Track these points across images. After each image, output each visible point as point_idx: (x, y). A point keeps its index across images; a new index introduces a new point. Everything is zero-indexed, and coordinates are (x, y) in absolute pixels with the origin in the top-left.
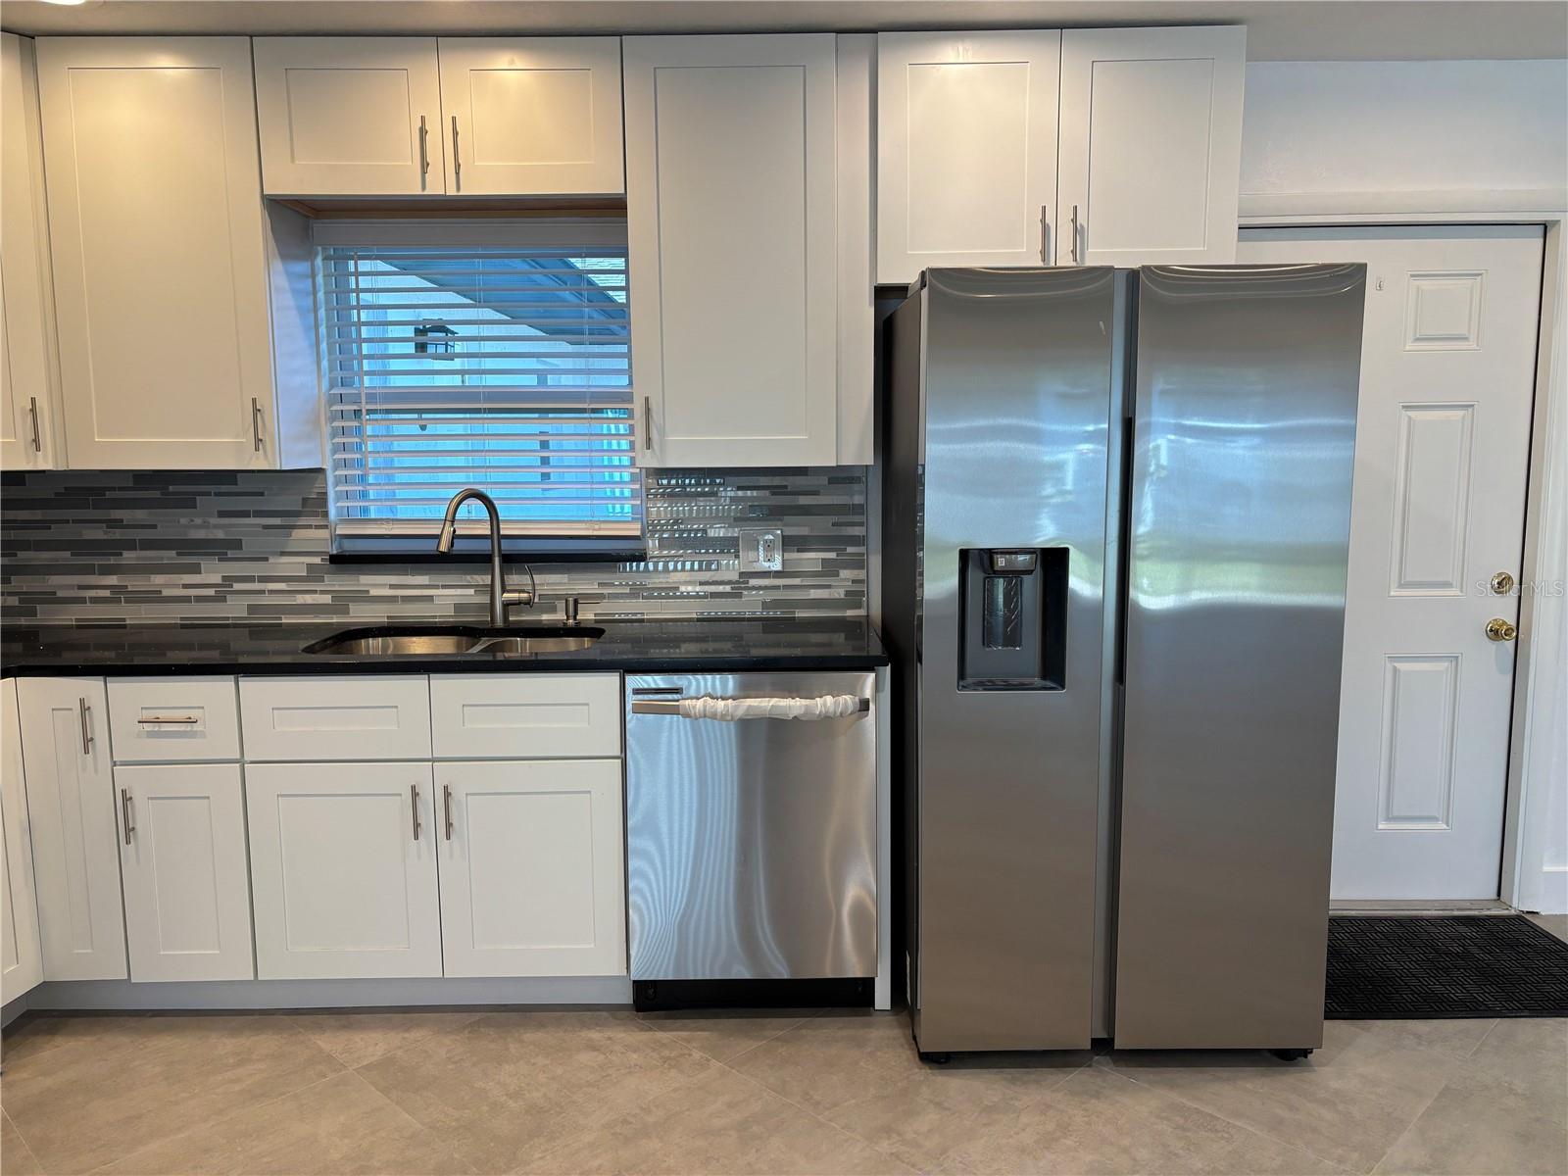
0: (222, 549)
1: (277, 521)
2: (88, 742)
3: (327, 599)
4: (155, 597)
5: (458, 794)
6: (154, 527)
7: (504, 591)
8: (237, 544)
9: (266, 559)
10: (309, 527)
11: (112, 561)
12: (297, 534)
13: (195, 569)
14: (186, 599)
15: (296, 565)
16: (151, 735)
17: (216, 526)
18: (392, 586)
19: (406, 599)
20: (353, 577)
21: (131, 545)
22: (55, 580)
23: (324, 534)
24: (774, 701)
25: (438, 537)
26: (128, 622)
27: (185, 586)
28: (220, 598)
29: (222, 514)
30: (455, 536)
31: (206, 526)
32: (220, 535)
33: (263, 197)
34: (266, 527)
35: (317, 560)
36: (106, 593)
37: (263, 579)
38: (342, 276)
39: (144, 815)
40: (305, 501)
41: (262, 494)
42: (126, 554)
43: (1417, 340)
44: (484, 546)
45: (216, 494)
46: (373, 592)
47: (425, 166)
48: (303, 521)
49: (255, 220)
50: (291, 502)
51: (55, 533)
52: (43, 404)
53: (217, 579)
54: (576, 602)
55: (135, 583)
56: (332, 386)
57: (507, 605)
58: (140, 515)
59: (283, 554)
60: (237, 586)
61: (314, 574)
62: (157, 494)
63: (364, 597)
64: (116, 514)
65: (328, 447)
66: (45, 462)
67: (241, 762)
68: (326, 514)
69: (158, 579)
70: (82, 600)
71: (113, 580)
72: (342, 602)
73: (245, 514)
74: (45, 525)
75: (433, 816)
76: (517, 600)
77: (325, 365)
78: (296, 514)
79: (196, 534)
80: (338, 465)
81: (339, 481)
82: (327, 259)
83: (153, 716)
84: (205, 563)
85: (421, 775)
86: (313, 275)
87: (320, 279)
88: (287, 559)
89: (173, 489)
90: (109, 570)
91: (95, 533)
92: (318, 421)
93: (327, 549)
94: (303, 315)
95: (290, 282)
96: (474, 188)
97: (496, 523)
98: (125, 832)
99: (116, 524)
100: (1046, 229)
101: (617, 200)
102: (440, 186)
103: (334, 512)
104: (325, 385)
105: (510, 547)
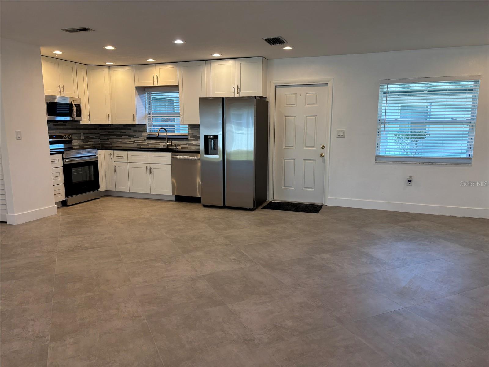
0: (134, 136)
2: (111, 159)
3: (147, 144)
4: (125, 143)
5: (152, 168)
6: (125, 133)
7: (168, 143)
8: (135, 135)
9: (139, 138)
10: (144, 133)
11: (121, 137)
12: (143, 134)
13: (130, 139)
14: (129, 143)
15: (143, 139)
16: (119, 158)
18: (155, 142)
19: (157, 144)
20: (150, 141)
21: (123, 135)
22: (114, 140)
23: (146, 134)
24: (188, 157)
25: (156, 135)
27: (129, 141)
28: (133, 143)
29: (134, 131)
30: (159, 135)
31: (132, 133)
32: (133, 134)
33: (135, 87)
34: (139, 133)
35: (145, 138)
36: (120, 142)
37: (139, 141)
38: (150, 96)
39: (117, 169)
40: (144, 129)
41: (138, 128)
42: (123, 137)
43: (307, 104)
44: (165, 137)
45: (133, 128)
46: (153, 143)
47: (154, 82)
48: (144, 132)
49: (134, 90)
50: (142, 129)
51: (114, 133)
52: (110, 115)
53: (133, 141)
54: (177, 145)
55: (123, 141)
56: (148, 112)
57: (168, 145)
58: (124, 131)
59: (141, 137)
60: (135, 142)
61: (145, 140)
62: (126, 128)
63: (151, 144)
65: (147, 122)
66: (110, 123)
67: (128, 162)
68: (146, 131)
69: (126, 140)
70: (117, 143)
71: (121, 140)
72: (149, 144)
73: (136, 131)
74: (113, 132)
75: (149, 171)
76: (170, 145)
77: (147, 109)
78: (143, 131)
79: (131, 134)
80: (149, 124)
81: (149, 126)
82: (148, 93)
83: (118, 155)
84: (132, 138)
85: (148, 165)
86: (145, 96)
87: (146, 97)
88: (142, 138)
89: (128, 127)
90: (120, 139)
91: (119, 133)
92: (145, 118)
93: (147, 136)
94: (143, 102)
95: (140, 98)
96: (160, 84)
97: (167, 133)
98: (115, 171)
99: (121, 132)
100: (234, 89)
101: (178, 86)
102: (156, 84)
103: (148, 131)
104: (147, 112)
105: (169, 137)
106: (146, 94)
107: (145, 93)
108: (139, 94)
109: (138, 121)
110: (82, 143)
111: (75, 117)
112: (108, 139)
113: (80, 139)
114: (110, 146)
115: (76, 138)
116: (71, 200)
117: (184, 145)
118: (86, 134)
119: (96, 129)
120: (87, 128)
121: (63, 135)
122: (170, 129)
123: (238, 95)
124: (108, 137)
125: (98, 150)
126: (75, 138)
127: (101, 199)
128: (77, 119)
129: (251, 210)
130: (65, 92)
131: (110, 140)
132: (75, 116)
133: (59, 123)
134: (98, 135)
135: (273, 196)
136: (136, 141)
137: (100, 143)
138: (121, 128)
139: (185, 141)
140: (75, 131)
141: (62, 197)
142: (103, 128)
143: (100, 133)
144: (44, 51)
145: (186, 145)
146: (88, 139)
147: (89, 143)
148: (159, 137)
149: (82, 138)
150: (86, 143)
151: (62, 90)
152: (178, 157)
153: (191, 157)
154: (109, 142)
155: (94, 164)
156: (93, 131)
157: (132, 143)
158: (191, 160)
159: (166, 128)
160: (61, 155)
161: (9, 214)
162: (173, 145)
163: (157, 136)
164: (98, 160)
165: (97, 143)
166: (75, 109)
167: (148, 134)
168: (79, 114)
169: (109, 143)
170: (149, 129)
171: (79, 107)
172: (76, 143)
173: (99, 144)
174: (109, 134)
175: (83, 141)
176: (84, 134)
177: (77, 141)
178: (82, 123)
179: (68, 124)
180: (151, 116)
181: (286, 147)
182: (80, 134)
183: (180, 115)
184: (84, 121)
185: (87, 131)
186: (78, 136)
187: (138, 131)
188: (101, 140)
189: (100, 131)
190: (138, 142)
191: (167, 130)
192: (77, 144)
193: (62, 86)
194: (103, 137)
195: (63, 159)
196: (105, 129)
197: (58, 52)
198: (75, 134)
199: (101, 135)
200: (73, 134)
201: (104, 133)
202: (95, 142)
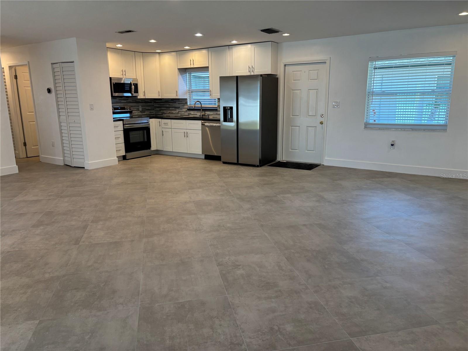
0: (178, 108)
1: (183, 105)
2: (160, 125)
3: (187, 114)
4: (172, 113)
5: (188, 133)
6: (172, 105)
7: (202, 113)
8: (179, 107)
9: (182, 109)
11: (169, 109)
12: (185, 106)
13: (176, 110)
14: (175, 114)
15: (184, 110)
16: (165, 125)
18: (194, 113)
19: (195, 114)
20: (190, 111)
21: (171, 107)
22: (165, 111)
23: (187, 106)
24: (213, 124)
28: (178, 114)
29: (178, 104)
31: (177, 105)
32: (178, 106)
33: (179, 69)
35: (186, 109)
37: (182, 112)
39: (164, 133)
40: (186, 102)
41: (181, 101)
43: (310, 80)
44: (200, 108)
47: (191, 64)
48: (185, 105)
49: (177, 71)
50: (184, 102)
52: (160, 91)
53: (178, 111)
54: (209, 115)
55: (171, 112)
57: (202, 115)
60: (180, 112)
61: (186, 111)
62: (173, 101)
63: (191, 114)
64: (170, 104)
65: (188, 96)
66: (160, 98)
67: (171, 128)
69: (173, 111)
70: (166, 113)
71: (169, 111)
72: (189, 114)
73: (180, 104)
74: (163, 105)
75: (186, 135)
76: (203, 115)
77: (188, 86)
78: (185, 104)
79: (176, 106)
80: (189, 98)
81: (189, 100)
82: (188, 73)
83: (165, 123)
84: (177, 109)
85: (185, 131)
86: (186, 76)
87: (187, 76)
91: (168, 106)
92: (186, 93)
94: (184, 81)
95: (182, 77)
96: (195, 66)
97: (201, 105)
98: (163, 135)
99: (169, 105)
100: (250, 68)
101: (208, 67)
102: (192, 66)
103: (188, 104)
104: (188, 88)
105: (203, 108)
106: (187, 74)
108: (181, 74)
109: (180, 97)
110: (140, 114)
111: (133, 93)
112: (160, 110)
114: (162, 116)
115: (136, 109)
116: (129, 155)
117: (214, 115)
118: (143, 106)
119: (151, 103)
120: (144, 101)
121: (126, 107)
122: (203, 102)
123: (252, 74)
124: (160, 109)
125: (150, 118)
126: (135, 109)
127: (152, 156)
128: (135, 95)
129: (258, 166)
130: (126, 75)
131: (162, 111)
133: (123, 98)
134: (153, 107)
135: (281, 157)
136: (180, 111)
137: (154, 113)
138: (169, 101)
139: (215, 111)
141: (123, 153)
142: (156, 101)
143: (155, 106)
144: (108, 45)
145: (216, 115)
146: (145, 110)
147: (145, 113)
148: (195, 108)
149: (140, 109)
150: (144, 114)
151: (124, 73)
152: (206, 124)
153: (215, 124)
155: (147, 130)
156: (149, 104)
157: (177, 114)
158: (215, 126)
159: (202, 102)
160: (122, 121)
161: (86, 162)
162: (206, 115)
163: (194, 107)
164: (149, 127)
165: (152, 113)
166: (133, 87)
167: (189, 106)
168: (136, 91)
169: (161, 113)
170: (189, 102)
171: (136, 86)
173: (154, 114)
174: (161, 106)
175: (141, 112)
176: (142, 106)
177: (136, 112)
178: (139, 97)
179: (130, 99)
180: (191, 92)
181: (292, 116)
182: (139, 106)
183: (210, 91)
184: (141, 96)
185: (144, 104)
186: (138, 107)
187: (182, 104)
188: (155, 111)
189: (155, 104)
191: (201, 103)
192: (137, 114)
193: (124, 70)
194: (157, 109)
195: (123, 124)
196: (158, 102)
197: (119, 46)
198: (134, 106)
199: (155, 107)
200: (133, 106)
201: (158, 106)
202: (150, 112)
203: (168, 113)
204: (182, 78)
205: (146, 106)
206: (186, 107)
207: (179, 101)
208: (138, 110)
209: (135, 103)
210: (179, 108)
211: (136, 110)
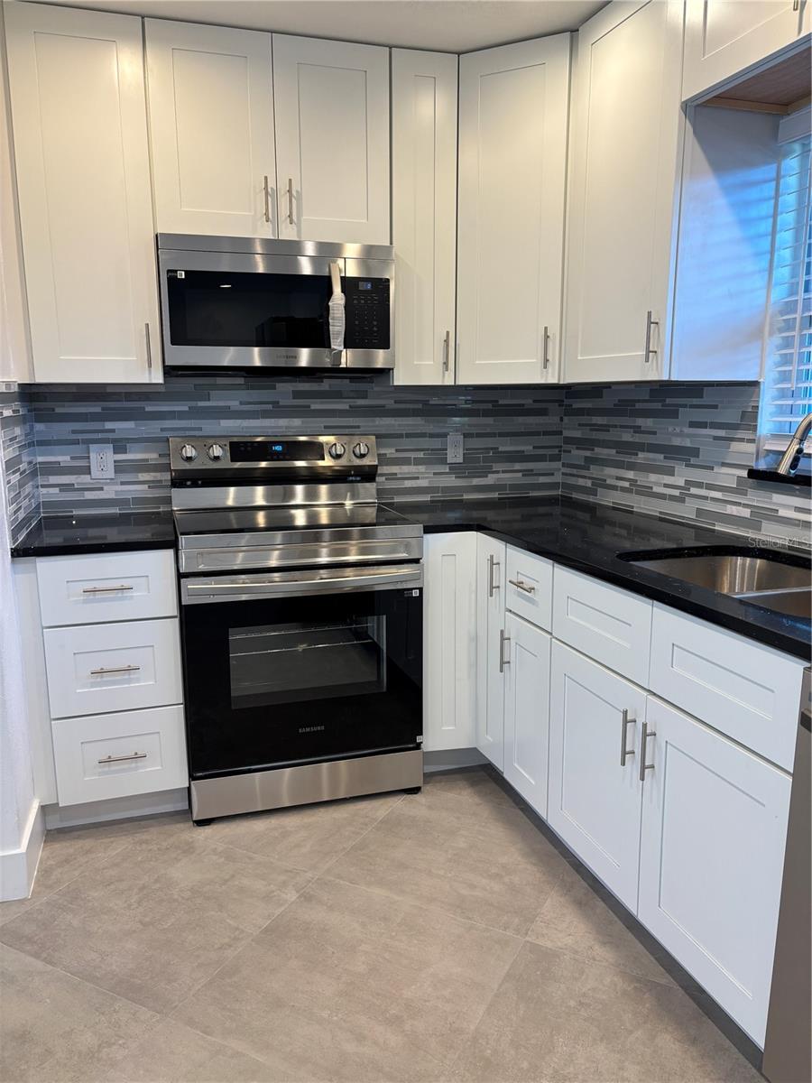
0: (686, 455)
1: (721, 433)
2: (494, 588)
3: (746, 513)
4: (647, 492)
6: (655, 433)
8: (695, 452)
9: (712, 468)
10: (742, 440)
11: (634, 459)
12: (735, 446)
13: (671, 472)
14: (662, 496)
15: (729, 476)
16: (520, 596)
17: (689, 436)
18: (798, 509)
20: (768, 494)
21: (642, 447)
23: (751, 448)
26: (635, 510)
27: (666, 486)
28: (681, 499)
29: (693, 425)
31: (681, 435)
32: (687, 443)
33: (684, 106)
34: (716, 438)
35: (744, 473)
36: (626, 484)
37: (710, 487)
39: (512, 653)
40: (744, 413)
41: (715, 407)
42: (641, 455)
45: (692, 406)
46: (782, 513)
48: (740, 434)
50: (731, 416)
51: (612, 435)
52: (554, 332)
53: (682, 482)
55: (641, 479)
58: (649, 423)
59: (724, 465)
60: (694, 491)
61: (741, 487)
62: (658, 406)
63: (772, 516)
64: (640, 422)
65: (772, 358)
68: (755, 428)
69: (653, 477)
70: (614, 488)
71: (630, 474)
72: (757, 517)
73: (703, 425)
74: (605, 428)
75: (640, 748)
77: (783, 273)
78: (735, 427)
79: (677, 442)
80: (779, 378)
81: (783, 394)
83: (519, 580)
84: (679, 467)
86: (778, 178)
87: (792, 181)
88: (725, 470)
89: (668, 401)
90: (631, 467)
91: (627, 437)
93: (753, 464)
94: (745, 221)
95: (727, 190)
98: (504, 661)
99: (637, 430)
103: (766, 424)
104: (778, 294)
106: (792, 163)
107: (778, 155)
108: (719, 165)
110: (452, 481)
111: (342, 348)
112: (591, 461)
113: (443, 461)
114: (591, 499)
115: (421, 455)
116: (208, 793)
118: (479, 435)
119: (543, 412)
120: (490, 406)
121: (326, 441)
124: (588, 453)
126: (413, 455)
128: (362, 357)
131: (595, 471)
132: (337, 343)
133: (326, 385)
134: (552, 441)
136: (699, 485)
137: (558, 478)
138: (638, 406)
140: (418, 421)
141: (168, 773)
142: (578, 404)
143: (566, 433)
146: (486, 460)
147: (491, 479)
149: (455, 455)
150: (476, 481)
151: (285, 207)
154: (590, 478)
156: (521, 419)
157: (672, 498)
160: (170, 553)
163: (789, 463)
164: (421, 590)
165: (542, 480)
166: (336, 302)
167: (767, 447)
168: (376, 332)
169: (589, 483)
170: (781, 410)
171: (383, 294)
172: (417, 478)
173: (555, 486)
174: (595, 435)
175: (456, 469)
176: (465, 436)
177: (422, 468)
179: (376, 389)
182: (445, 435)
184: (419, 368)
185: (490, 420)
186: (436, 443)
187: (713, 426)
188: (564, 465)
190: (706, 498)
193: (280, 185)
194: (575, 452)
195: (180, 576)
196: (581, 412)
198: (408, 436)
199: (568, 440)
200: (400, 436)
201: (577, 434)
202: (527, 473)
203: (623, 489)
204: (721, 201)
205: (501, 435)
206: (743, 451)
207: (695, 401)
208: (438, 457)
209: (415, 413)
210: (693, 461)
211: (418, 462)
